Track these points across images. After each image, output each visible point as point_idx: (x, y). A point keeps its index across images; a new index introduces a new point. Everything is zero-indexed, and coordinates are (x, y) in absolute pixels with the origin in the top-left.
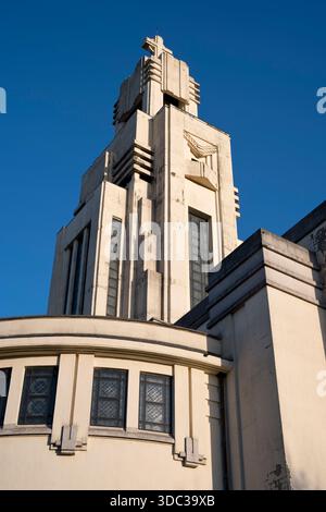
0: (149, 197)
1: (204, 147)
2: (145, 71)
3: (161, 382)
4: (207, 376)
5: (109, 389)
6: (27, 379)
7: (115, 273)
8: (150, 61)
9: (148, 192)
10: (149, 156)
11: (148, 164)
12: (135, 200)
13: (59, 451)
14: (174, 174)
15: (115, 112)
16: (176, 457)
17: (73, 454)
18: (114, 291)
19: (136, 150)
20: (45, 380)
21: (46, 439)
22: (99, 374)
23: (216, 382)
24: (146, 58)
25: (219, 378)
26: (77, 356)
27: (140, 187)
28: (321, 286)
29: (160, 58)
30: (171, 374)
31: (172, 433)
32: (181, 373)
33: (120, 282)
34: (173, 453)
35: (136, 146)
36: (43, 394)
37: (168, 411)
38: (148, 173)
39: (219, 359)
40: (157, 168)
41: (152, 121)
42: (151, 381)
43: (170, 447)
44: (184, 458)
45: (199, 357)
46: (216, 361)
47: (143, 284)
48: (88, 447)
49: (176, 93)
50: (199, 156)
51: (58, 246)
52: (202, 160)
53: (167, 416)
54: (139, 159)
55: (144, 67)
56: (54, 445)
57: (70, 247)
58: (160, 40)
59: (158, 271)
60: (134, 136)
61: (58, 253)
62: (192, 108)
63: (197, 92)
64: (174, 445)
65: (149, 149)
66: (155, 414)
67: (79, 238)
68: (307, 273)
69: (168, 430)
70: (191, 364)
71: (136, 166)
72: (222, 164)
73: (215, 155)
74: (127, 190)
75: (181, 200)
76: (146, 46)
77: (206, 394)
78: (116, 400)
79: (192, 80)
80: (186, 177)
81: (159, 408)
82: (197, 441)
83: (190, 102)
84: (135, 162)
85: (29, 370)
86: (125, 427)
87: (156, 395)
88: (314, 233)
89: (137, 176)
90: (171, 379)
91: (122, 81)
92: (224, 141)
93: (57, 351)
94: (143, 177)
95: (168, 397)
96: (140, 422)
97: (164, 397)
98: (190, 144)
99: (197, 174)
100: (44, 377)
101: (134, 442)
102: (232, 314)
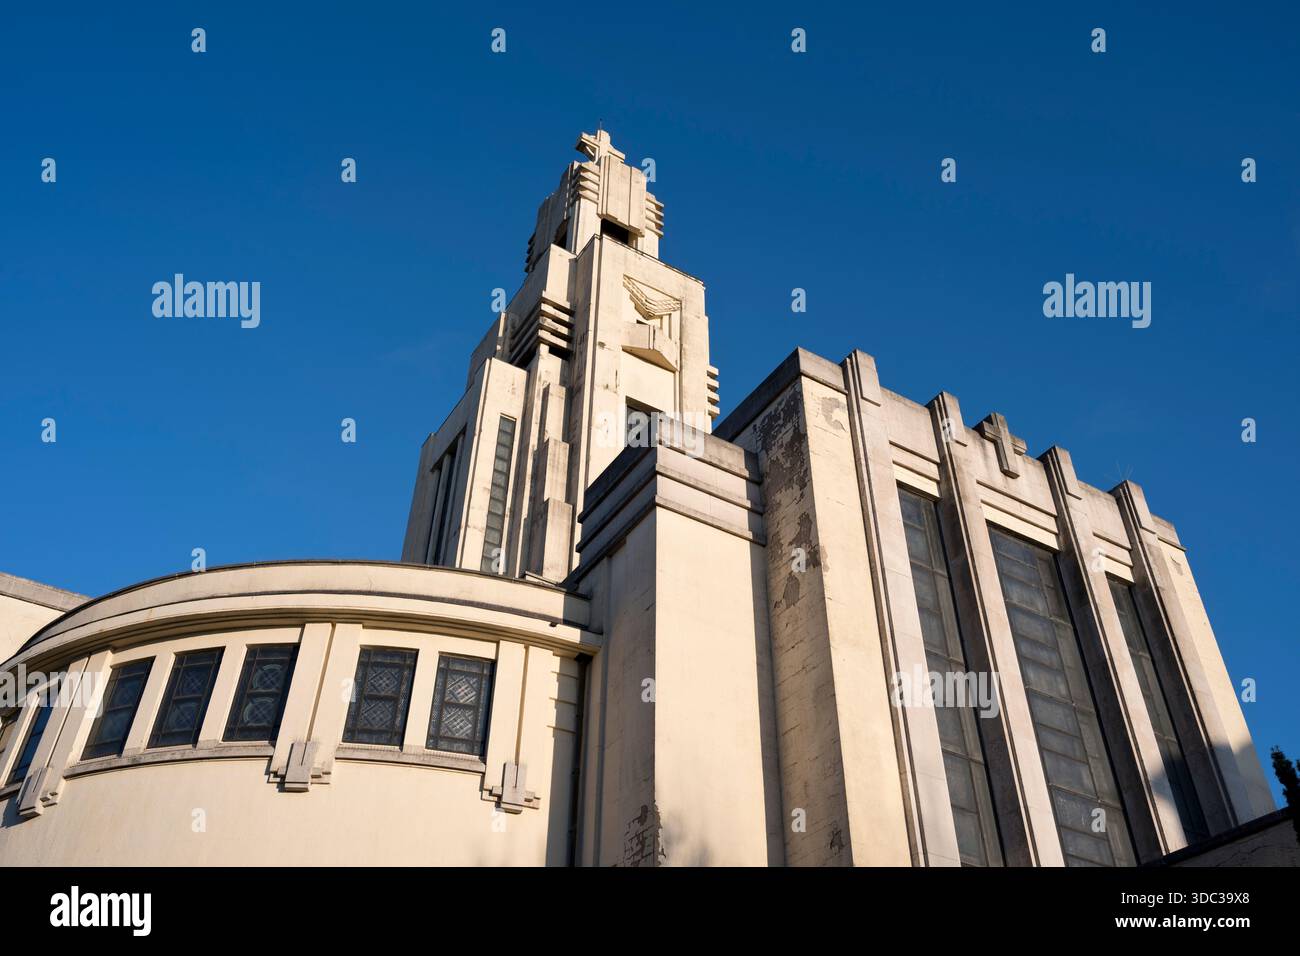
0: (563, 383)
1: (657, 301)
2: (573, 186)
3: (475, 670)
4: (557, 660)
5: (384, 681)
6: (248, 665)
7: (500, 506)
8: (581, 168)
9: (562, 375)
10: (565, 317)
11: (564, 330)
12: (539, 388)
13: (282, 787)
14: (602, 345)
15: (530, 251)
16: (486, 794)
17: (305, 790)
18: (497, 535)
19: (545, 307)
20: (277, 667)
21: (264, 763)
22: (370, 658)
23: (573, 670)
24: (576, 165)
25: (579, 665)
26: (334, 626)
27: (549, 366)
28: (760, 509)
29: (599, 164)
30: (493, 658)
31: (483, 756)
32: (510, 656)
33: (507, 520)
34: (482, 789)
35: (546, 301)
36: (273, 690)
37: (481, 717)
38: (563, 344)
39: (577, 632)
40: (577, 337)
41: (574, 263)
42: (458, 667)
43: (478, 778)
44: (500, 797)
45: (542, 628)
46: (573, 635)
47: (541, 522)
48: (332, 779)
49: (622, 218)
50: (649, 316)
51: (422, 467)
52: (655, 322)
53: (480, 726)
54: (549, 322)
55: (573, 177)
56: (276, 774)
57: (438, 466)
58: (605, 137)
59: (568, 500)
60: (544, 287)
61: (421, 477)
62: (650, 242)
63: (659, 217)
64: (484, 774)
65: (567, 305)
66: (458, 724)
67: (452, 451)
68: (738, 488)
69: (477, 749)
70: (528, 640)
71: (543, 334)
72: (688, 329)
73: (676, 316)
74: (529, 372)
75: (612, 385)
76: (582, 146)
77: (552, 689)
78: (394, 700)
79: (652, 197)
80: (625, 350)
81: (469, 713)
82: (525, 767)
83: (647, 233)
84: (542, 327)
85: (253, 651)
86: (401, 744)
87: (465, 693)
88: (758, 422)
89: (544, 349)
90: (493, 664)
91: (541, 203)
92: (695, 292)
93: (299, 618)
94: (555, 350)
95: (484, 694)
96: (429, 736)
97: (478, 695)
98: (633, 297)
99: (642, 344)
100: (276, 662)
101: (414, 770)
102: (610, 556)
